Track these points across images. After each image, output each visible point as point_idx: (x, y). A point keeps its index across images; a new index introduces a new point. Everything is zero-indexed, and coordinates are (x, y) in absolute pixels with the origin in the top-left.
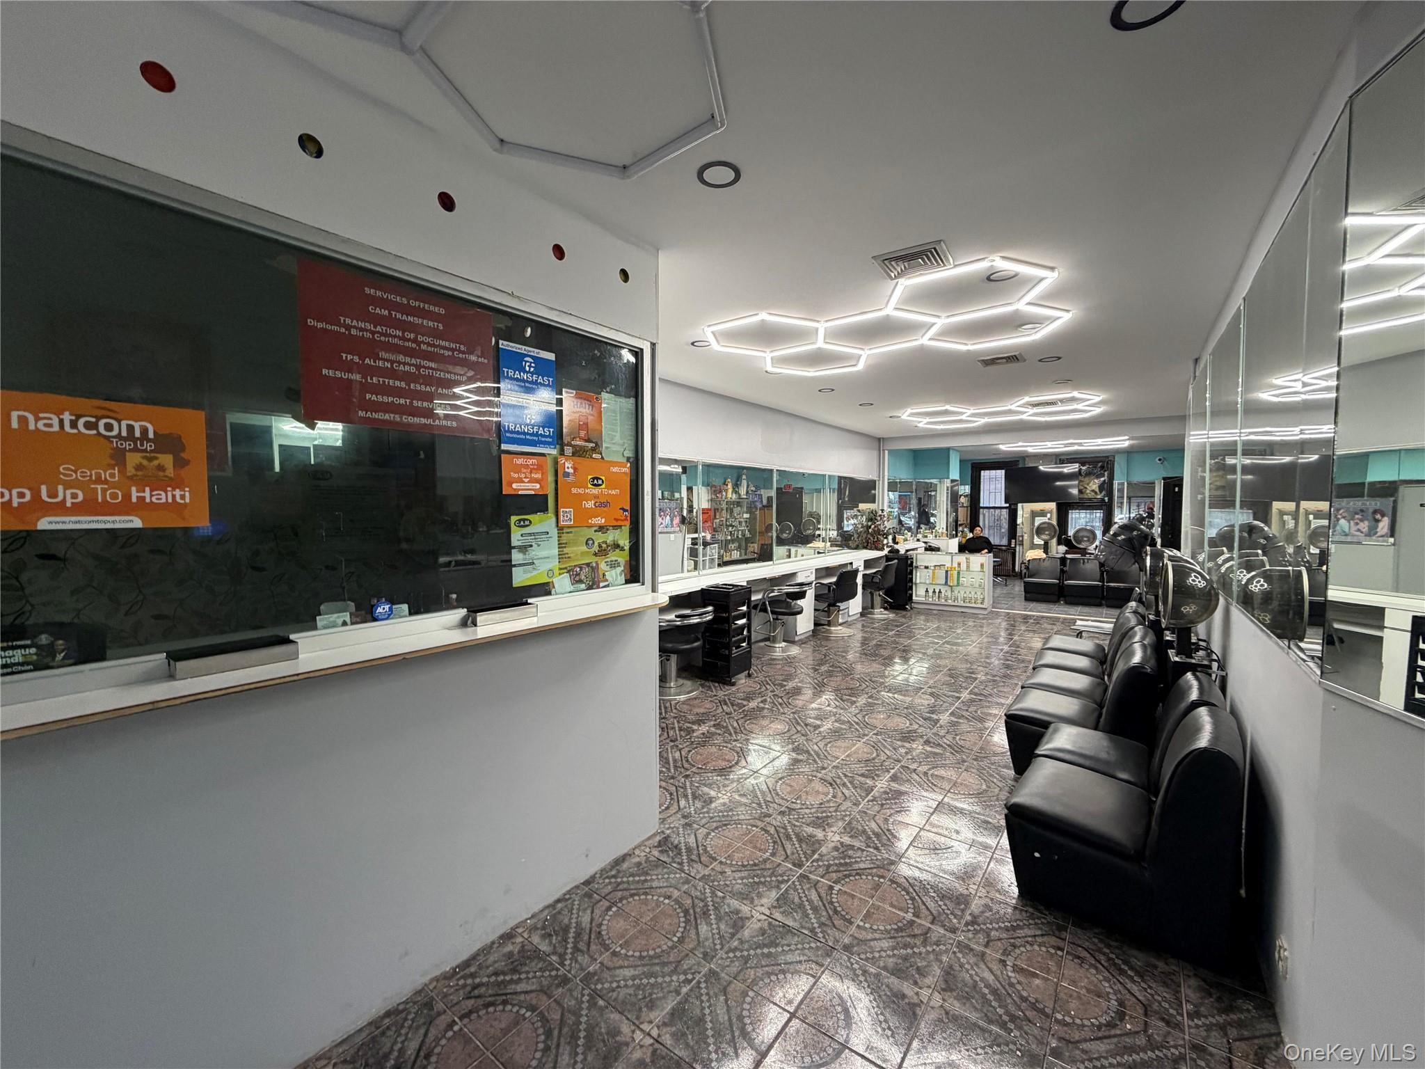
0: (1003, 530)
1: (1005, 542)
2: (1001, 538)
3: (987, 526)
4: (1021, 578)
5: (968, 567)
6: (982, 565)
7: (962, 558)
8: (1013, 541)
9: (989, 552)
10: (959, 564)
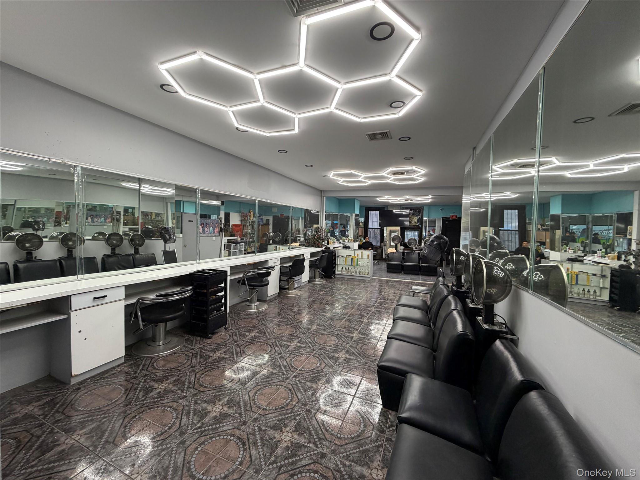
0: (378, 239)
1: (379, 244)
2: (377, 242)
3: (371, 237)
4: (385, 261)
5: (362, 256)
6: (368, 256)
7: (359, 252)
8: (382, 244)
9: (372, 249)
10: (358, 255)
